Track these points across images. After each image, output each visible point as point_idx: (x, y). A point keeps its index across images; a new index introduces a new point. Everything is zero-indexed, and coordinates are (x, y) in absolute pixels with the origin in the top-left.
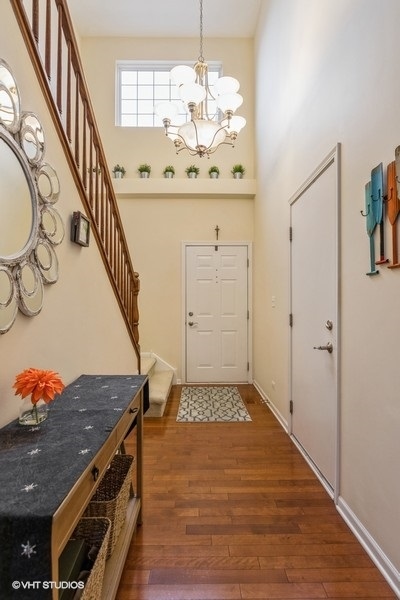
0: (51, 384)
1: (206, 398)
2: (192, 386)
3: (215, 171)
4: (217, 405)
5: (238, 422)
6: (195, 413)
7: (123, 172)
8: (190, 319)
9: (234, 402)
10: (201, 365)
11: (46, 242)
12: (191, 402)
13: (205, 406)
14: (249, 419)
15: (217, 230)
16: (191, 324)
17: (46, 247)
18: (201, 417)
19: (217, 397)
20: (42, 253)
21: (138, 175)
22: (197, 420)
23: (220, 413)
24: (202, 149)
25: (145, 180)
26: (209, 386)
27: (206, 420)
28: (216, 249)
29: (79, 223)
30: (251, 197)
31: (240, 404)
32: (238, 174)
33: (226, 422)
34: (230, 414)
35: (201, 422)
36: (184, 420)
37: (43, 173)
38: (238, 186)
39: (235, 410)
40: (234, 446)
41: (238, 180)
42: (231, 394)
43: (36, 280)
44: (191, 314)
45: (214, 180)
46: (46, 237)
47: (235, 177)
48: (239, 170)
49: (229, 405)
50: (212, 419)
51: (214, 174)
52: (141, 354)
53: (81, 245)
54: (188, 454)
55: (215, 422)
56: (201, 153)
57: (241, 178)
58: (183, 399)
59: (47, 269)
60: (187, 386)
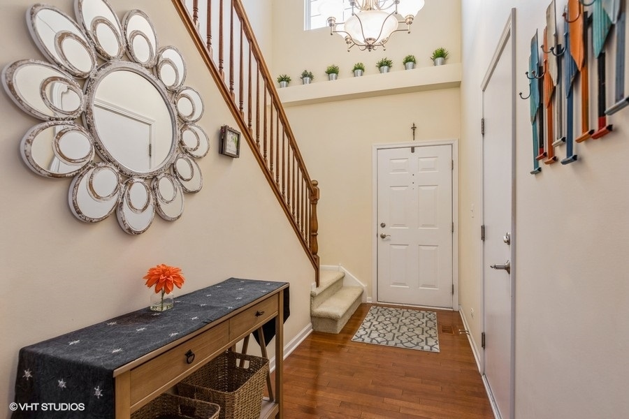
0: (171, 278)
1: (394, 320)
2: (382, 306)
3: (410, 61)
4: (404, 329)
5: (422, 351)
6: (374, 335)
7: (311, 77)
8: (382, 231)
9: (426, 329)
10: (395, 284)
11: (186, 156)
12: (375, 323)
13: (389, 329)
14: (437, 349)
15: (414, 128)
16: (383, 237)
17: (188, 160)
18: (379, 339)
19: (407, 321)
20: (183, 166)
21: (326, 77)
22: (374, 342)
23: (403, 339)
24: (371, 42)
25: (333, 82)
26: (403, 307)
27: (384, 343)
28: (413, 150)
29: (225, 136)
30: (457, 85)
31: (432, 332)
32: (439, 60)
33: (407, 349)
34: (416, 340)
35: (378, 345)
36: (360, 340)
37: (183, 96)
38: (441, 73)
39: (423, 337)
40: (407, 375)
41: (439, 67)
42: (426, 319)
43: (176, 190)
44: (383, 226)
45: (410, 71)
46: (186, 152)
47: (435, 64)
48: (441, 55)
49: (418, 331)
50: (392, 344)
51: (410, 64)
52: (321, 266)
53: (231, 157)
54: (352, 375)
55: (395, 347)
56: (369, 47)
57: (443, 63)
58: (367, 319)
59: (188, 180)
60: (377, 305)
